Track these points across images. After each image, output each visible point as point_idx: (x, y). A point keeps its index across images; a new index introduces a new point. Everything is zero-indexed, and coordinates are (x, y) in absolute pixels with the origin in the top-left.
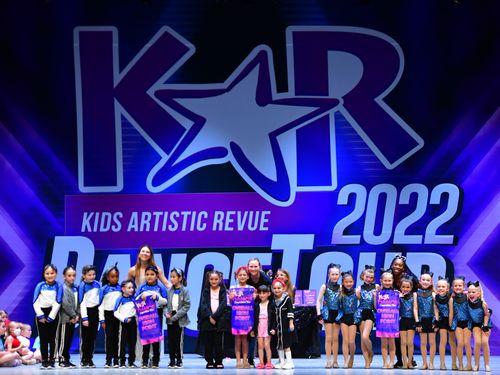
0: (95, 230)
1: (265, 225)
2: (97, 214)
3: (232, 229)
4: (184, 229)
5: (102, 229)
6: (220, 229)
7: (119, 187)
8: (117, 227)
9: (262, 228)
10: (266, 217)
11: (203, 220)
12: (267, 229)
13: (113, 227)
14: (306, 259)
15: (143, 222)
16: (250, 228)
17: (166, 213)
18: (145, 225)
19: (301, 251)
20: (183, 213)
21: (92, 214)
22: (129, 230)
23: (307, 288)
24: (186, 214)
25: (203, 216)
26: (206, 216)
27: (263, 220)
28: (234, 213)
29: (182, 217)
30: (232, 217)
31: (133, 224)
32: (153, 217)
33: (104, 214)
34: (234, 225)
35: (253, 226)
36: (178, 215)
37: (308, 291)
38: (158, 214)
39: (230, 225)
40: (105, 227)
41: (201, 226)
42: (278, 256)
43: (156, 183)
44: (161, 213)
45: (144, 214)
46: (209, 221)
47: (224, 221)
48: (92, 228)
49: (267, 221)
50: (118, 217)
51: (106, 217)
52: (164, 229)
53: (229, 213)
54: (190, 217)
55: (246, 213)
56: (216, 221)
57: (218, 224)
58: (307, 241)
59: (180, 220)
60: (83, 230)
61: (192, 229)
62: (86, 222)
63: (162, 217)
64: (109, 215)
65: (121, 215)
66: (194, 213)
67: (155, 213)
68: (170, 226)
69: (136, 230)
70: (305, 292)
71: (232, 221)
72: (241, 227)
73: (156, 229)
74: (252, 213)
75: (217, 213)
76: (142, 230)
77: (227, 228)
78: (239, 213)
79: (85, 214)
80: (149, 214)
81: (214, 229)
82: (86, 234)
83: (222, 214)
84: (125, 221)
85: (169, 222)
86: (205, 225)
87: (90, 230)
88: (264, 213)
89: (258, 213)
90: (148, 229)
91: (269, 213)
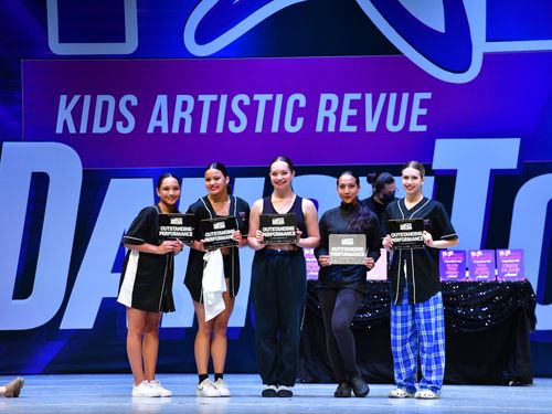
0: (83, 130)
1: (421, 120)
2: (87, 98)
3: (353, 129)
4: (259, 128)
5: (97, 129)
6: (331, 128)
7: (130, 45)
8: (126, 124)
9: (414, 127)
10: (423, 104)
11: (297, 112)
12: (423, 128)
13: (119, 125)
14: (503, 188)
15: (178, 114)
16: (390, 127)
17: (224, 98)
18: (183, 121)
19: (493, 172)
20: (256, 97)
21: (76, 98)
22: (150, 130)
23: (505, 247)
24: (262, 99)
25: (297, 102)
26: (302, 104)
27: (417, 111)
28: (358, 96)
29: (255, 104)
30: (353, 104)
31: (159, 118)
32: (199, 106)
33: (101, 99)
34: (358, 120)
35: (396, 122)
36: (247, 101)
37: (508, 252)
38: (207, 99)
39: (351, 121)
40: (103, 124)
41: (294, 123)
42: (445, 183)
43: (203, 36)
44: (214, 97)
45: (180, 99)
46: (309, 113)
47: (338, 113)
48: (77, 126)
49: (424, 112)
50: (128, 103)
51: (106, 104)
52: (220, 129)
53: (348, 97)
54: (270, 106)
55: (383, 97)
56: (322, 113)
57: (326, 120)
58: (505, 152)
59: (251, 111)
60: (59, 130)
61: (275, 128)
62: (64, 114)
63: (215, 106)
64: (111, 100)
65: (134, 101)
66: (279, 97)
67: (201, 98)
68: (231, 124)
69: (165, 130)
70: (501, 253)
71: (354, 112)
72: (371, 126)
73: (203, 129)
74: (393, 97)
75: (324, 97)
76: (176, 129)
77: (344, 128)
78: (369, 97)
79: (63, 98)
80: (190, 100)
81: (319, 128)
82: (65, 138)
83: (334, 98)
84: (143, 113)
85: (230, 115)
86: (300, 121)
87: (72, 130)
88: (418, 97)
89: (405, 96)
90: (188, 129)
91: (428, 96)
